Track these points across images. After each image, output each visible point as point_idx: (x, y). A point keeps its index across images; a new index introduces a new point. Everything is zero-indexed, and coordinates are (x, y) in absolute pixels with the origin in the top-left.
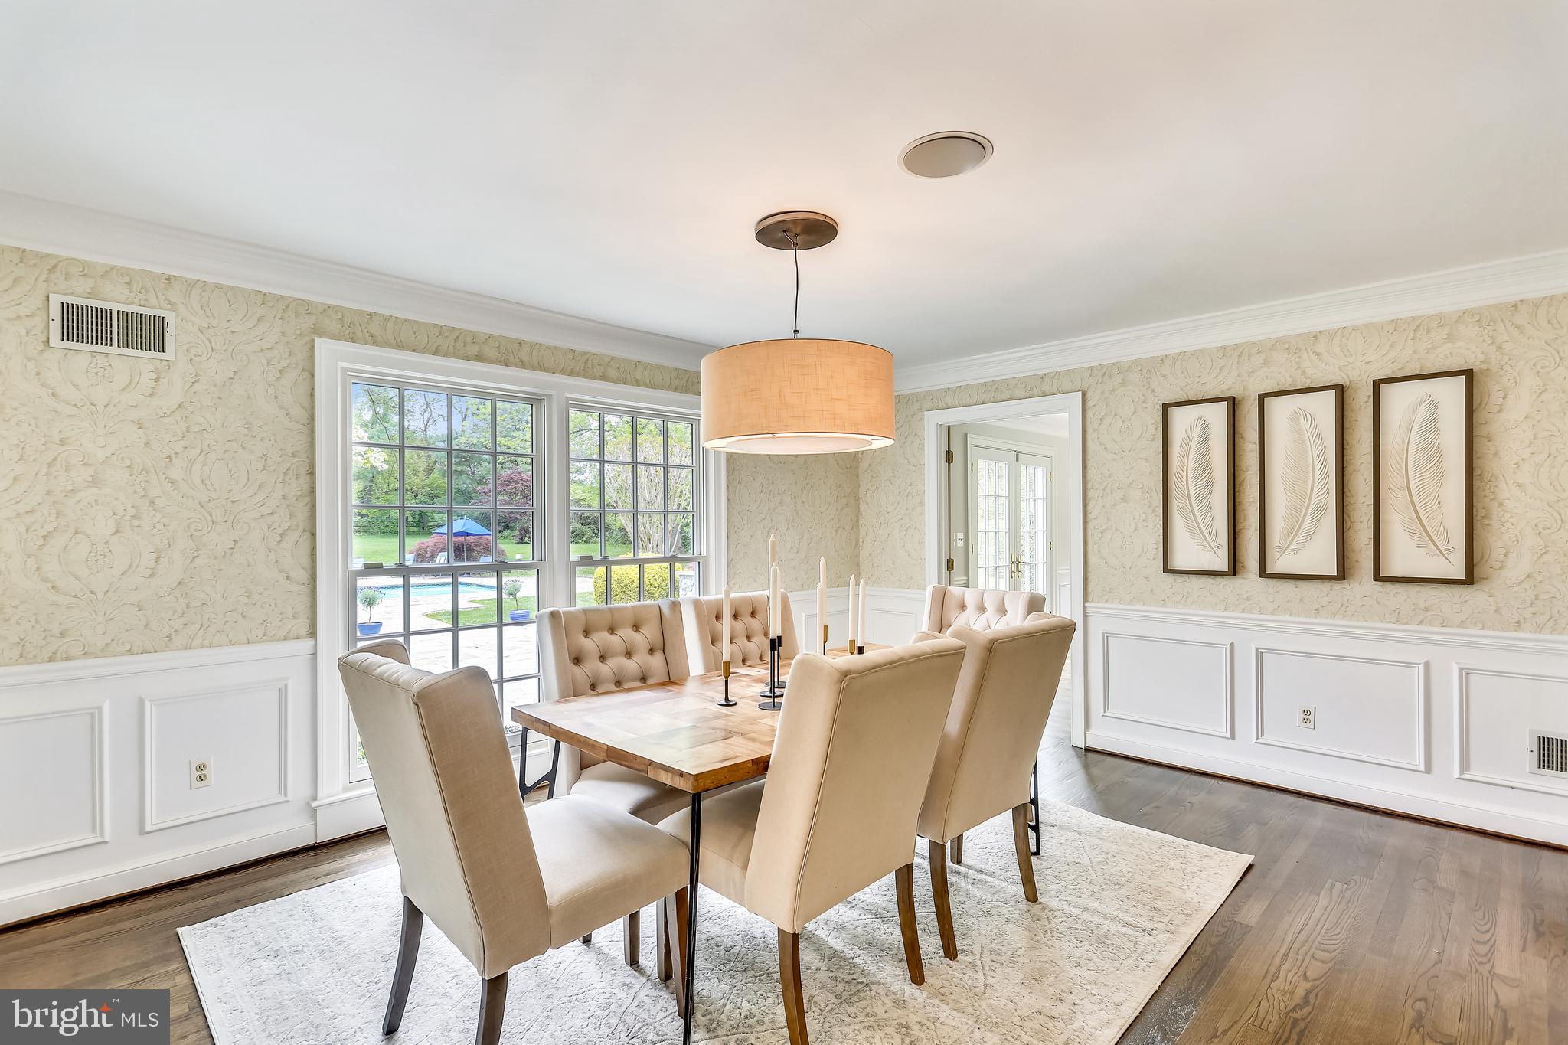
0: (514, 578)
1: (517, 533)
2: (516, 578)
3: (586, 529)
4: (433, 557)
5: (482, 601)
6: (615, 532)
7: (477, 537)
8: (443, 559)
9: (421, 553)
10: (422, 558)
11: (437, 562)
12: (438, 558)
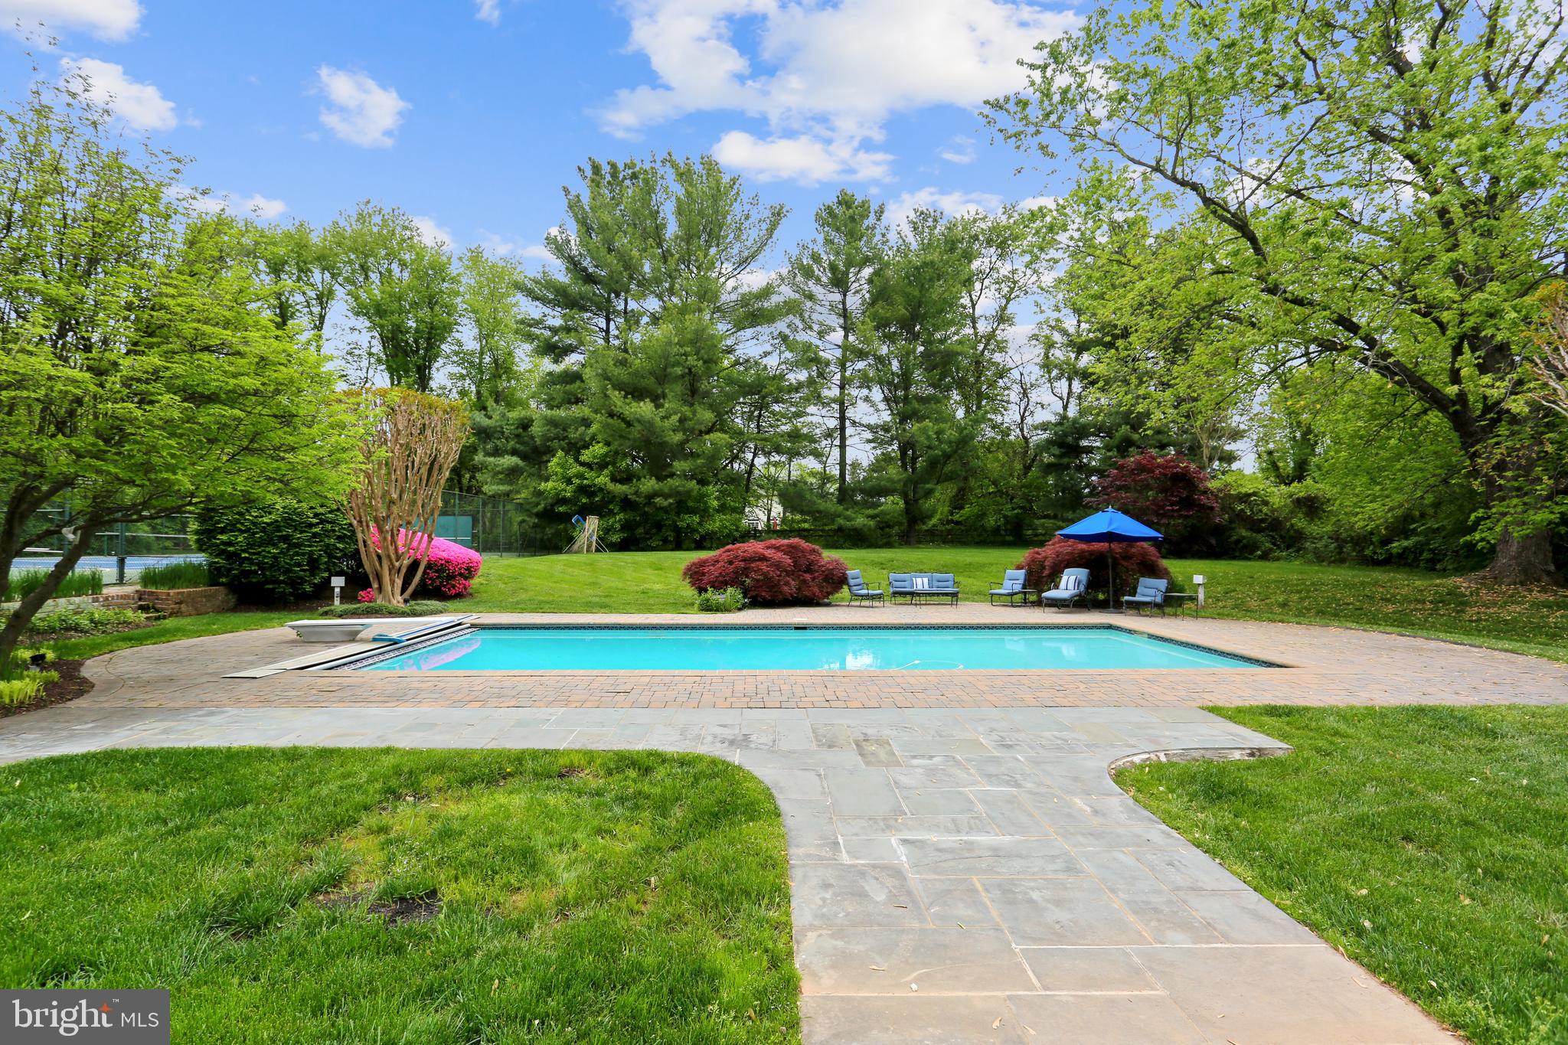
4: (1055, 580)
7: (1124, 545)
8: (1070, 582)
9: (1034, 568)
10: (1039, 580)
11: (1063, 584)
12: (1065, 578)
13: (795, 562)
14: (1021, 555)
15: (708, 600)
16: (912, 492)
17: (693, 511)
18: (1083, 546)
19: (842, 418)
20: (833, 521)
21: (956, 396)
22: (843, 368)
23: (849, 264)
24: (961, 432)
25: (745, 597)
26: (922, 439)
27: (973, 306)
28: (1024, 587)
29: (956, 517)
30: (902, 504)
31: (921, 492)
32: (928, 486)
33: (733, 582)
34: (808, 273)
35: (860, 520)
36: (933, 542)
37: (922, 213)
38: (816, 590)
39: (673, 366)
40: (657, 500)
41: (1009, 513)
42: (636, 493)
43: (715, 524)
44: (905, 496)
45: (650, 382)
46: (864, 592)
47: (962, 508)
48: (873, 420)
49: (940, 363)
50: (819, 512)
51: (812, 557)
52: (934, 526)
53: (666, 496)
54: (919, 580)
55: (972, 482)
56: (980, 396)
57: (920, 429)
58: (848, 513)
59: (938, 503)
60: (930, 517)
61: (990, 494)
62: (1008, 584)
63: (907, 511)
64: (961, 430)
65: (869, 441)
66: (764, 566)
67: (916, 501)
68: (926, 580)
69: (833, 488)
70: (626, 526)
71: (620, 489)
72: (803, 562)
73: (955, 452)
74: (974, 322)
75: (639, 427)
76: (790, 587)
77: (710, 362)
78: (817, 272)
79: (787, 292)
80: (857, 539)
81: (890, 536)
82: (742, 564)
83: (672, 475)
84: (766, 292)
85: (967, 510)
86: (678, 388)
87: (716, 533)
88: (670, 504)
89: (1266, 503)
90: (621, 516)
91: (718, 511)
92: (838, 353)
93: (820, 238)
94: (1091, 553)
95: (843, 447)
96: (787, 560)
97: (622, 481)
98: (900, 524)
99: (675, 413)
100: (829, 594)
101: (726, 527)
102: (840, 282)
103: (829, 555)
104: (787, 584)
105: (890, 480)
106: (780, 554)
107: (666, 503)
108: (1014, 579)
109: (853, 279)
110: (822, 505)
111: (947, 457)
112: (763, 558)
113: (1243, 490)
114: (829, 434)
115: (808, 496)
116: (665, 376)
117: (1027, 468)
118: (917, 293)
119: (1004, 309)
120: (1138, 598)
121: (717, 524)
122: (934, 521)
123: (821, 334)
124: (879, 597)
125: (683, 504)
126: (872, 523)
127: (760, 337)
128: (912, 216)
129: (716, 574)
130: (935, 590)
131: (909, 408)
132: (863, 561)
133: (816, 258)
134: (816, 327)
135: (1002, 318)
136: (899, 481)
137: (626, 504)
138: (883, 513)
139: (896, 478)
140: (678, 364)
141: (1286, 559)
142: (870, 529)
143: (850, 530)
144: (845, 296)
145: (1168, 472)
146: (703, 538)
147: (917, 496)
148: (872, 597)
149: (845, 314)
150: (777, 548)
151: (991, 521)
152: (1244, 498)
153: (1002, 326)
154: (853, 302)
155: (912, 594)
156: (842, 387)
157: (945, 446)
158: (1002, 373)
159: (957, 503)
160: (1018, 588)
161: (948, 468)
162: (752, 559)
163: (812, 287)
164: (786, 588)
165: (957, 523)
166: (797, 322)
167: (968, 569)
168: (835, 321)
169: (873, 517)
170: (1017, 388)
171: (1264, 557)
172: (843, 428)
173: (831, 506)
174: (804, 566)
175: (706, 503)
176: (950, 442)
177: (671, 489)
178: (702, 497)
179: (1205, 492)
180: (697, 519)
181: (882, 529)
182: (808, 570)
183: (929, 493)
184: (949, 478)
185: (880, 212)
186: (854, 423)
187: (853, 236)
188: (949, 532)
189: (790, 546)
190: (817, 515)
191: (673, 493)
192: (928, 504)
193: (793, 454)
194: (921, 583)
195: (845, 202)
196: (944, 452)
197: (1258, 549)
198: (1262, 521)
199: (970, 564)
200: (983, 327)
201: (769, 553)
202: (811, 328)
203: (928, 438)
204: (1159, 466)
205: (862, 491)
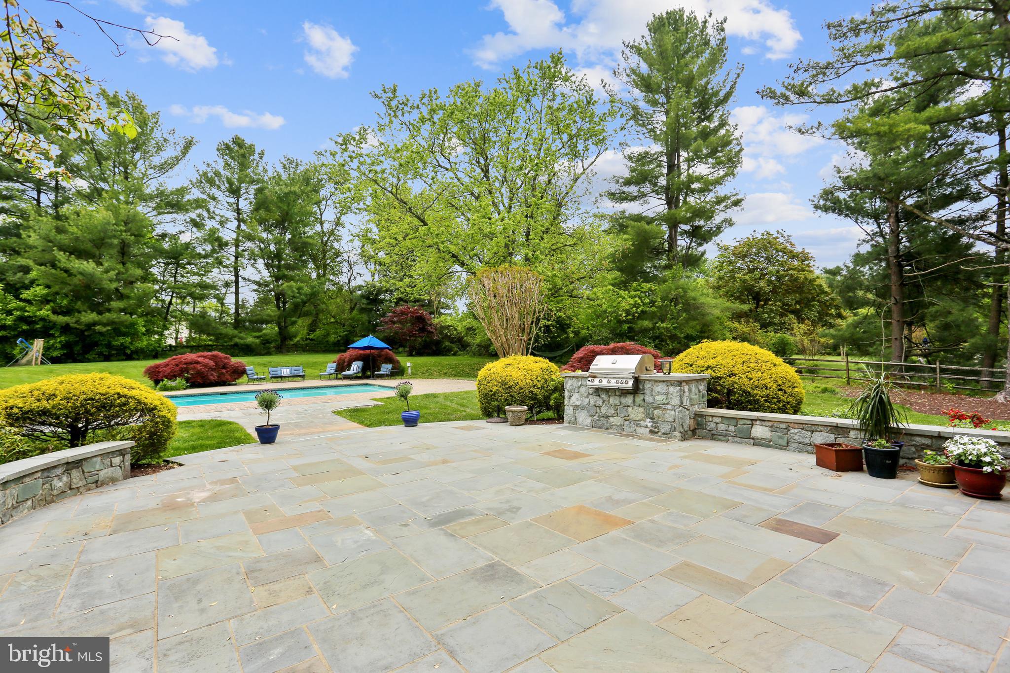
0: (405, 381)
1: (407, 349)
2: (407, 381)
3: (453, 345)
4: (349, 367)
5: (380, 400)
6: (474, 348)
7: (379, 351)
8: (356, 367)
9: (341, 362)
10: (342, 366)
11: (352, 369)
12: (353, 366)
13: (216, 364)
14: (335, 357)
15: (165, 385)
16: (283, 322)
17: (125, 335)
18: (362, 352)
19: (237, 276)
20: (231, 339)
21: (311, 265)
22: (237, 246)
23: (241, 181)
24: (312, 290)
25: (187, 383)
26: (289, 293)
27: (321, 215)
28: (336, 371)
29: (311, 336)
30: (277, 329)
31: (289, 322)
32: (294, 319)
33: (180, 375)
34: (211, 182)
35: (250, 339)
36: (297, 351)
37: (289, 159)
38: (229, 377)
39: (110, 238)
40: (98, 328)
41: (341, 334)
42: (77, 322)
43: (143, 343)
44: (279, 324)
45: (89, 246)
46: (256, 377)
47: (314, 331)
48: (257, 278)
49: (301, 247)
50: (221, 334)
51: (226, 361)
52: (298, 341)
53: (105, 325)
54: (285, 370)
55: (321, 316)
56: (325, 266)
57: (288, 286)
58: (242, 335)
59: (300, 328)
60: (295, 337)
61: (332, 323)
62: (328, 370)
63: (280, 333)
64: (313, 287)
65: (254, 290)
66: (198, 367)
67: (286, 327)
68: (288, 370)
69: (230, 320)
70: (66, 346)
71: (62, 319)
72: (221, 364)
73: (309, 300)
74: (322, 224)
75: (80, 277)
76: (214, 376)
77: (138, 236)
78: (217, 183)
79: (195, 194)
80: (248, 350)
81: (269, 348)
82: (185, 366)
83: (109, 310)
84: (182, 191)
85: (318, 332)
86: (114, 252)
87: (144, 348)
88: (108, 330)
89: (456, 330)
90: (63, 338)
91: (144, 334)
92: (234, 236)
93: (221, 163)
94: (364, 355)
95: (237, 293)
96: (211, 363)
97: (64, 314)
98: (276, 341)
99: (113, 270)
100: (236, 379)
101: (151, 345)
102: (235, 192)
103: (234, 360)
104: (212, 375)
105: (269, 316)
106: (207, 360)
107: (104, 330)
108: (331, 367)
109: (244, 191)
110: (223, 330)
111: (304, 303)
112: (197, 362)
113: (447, 324)
114: (227, 285)
115: (213, 325)
116: (103, 244)
117: (352, 309)
118: (285, 208)
119: (339, 219)
120: (381, 373)
121: (145, 343)
122: (298, 339)
123: (222, 223)
124: (264, 379)
125: (118, 330)
126: (257, 341)
127: (177, 222)
128: (283, 160)
129: (169, 371)
130: (293, 375)
131: (280, 273)
132: (252, 363)
133: (217, 174)
134: (218, 218)
135: (338, 223)
136: (275, 316)
137: (66, 329)
138: (265, 335)
139: (272, 314)
140: (115, 237)
141: (463, 355)
142: (256, 344)
143: (242, 345)
144: (238, 200)
145: (415, 315)
146: (133, 352)
147: (287, 325)
148: (260, 379)
149: (238, 211)
150: (205, 357)
151: (333, 338)
152: (448, 327)
153: (338, 228)
154: (244, 205)
155: (281, 377)
156: (236, 258)
157: (303, 297)
158: (338, 254)
159: (312, 328)
160: (333, 371)
161: (306, 309)
162: (191, 363)
163: (214, 191)
164: (211, 377)
165: (312, 340)
166: (205, 214)
167: (313, 365)
168: (231, 215)
169: (258, 337)
170: (346, 264)
171: (454, 355)
172: (237, 282)
173: (230, 331)
174: (221, 366)
175: (136, 329)
176: (306, 295)
177: (108, 320)
178: (133, 325)
179: (431, 325)
180: (129, 340)
181: (264, 344)
182: (224, 367)
183: (294, 323)
184: (307, 314)
185: (262, 155)
186: (244, 279)
187: (243, 166)
188: (307, 345)
189: (213, 356)
190: (219, 336)
191: (111, 323)
192: (292, 329)
193: (201, 298)
194: (286, 372)
195: (238, 142)
196: (302, 300)
197: (452, 351)
198: (455, 338)
199: (315, 362)
200: (327, 227)
201: (200, 359)
202: (214, 218)
203: (293, 291)
204: (411, 312)
205: (250, 321)
